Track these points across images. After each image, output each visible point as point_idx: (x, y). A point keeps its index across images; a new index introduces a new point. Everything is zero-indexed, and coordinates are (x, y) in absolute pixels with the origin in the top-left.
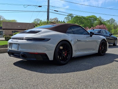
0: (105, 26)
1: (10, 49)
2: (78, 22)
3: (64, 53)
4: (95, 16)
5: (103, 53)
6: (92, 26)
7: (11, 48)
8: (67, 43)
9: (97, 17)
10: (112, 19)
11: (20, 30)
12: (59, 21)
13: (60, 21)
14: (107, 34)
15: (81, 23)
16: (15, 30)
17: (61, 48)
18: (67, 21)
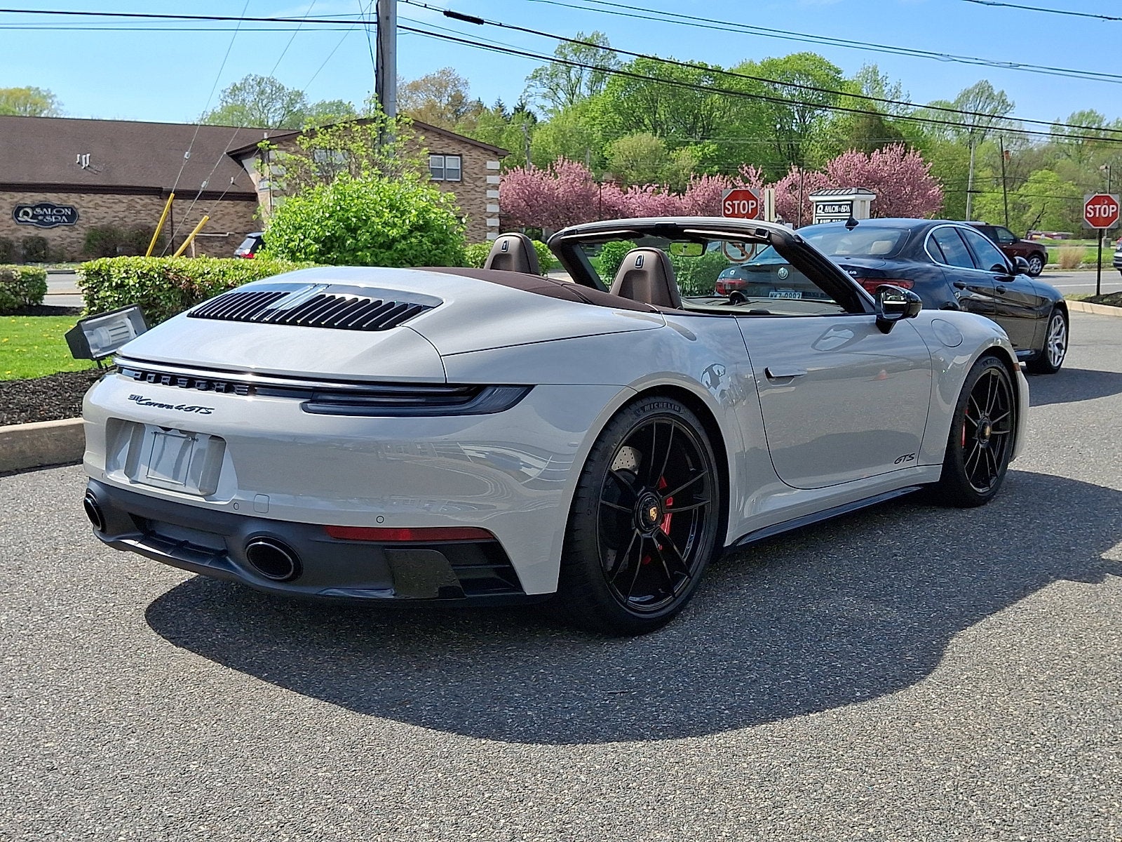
0: (913, 158)
1: (119, 478)
2: (662, 113)
3: (653, 513)
4: (821, 63)
5: (982, 480)
6: (796, 156)
7: (130, 471)
8: (685, 414)
9: (845, 76)
10: (984, 91)
11: (98, 198)
12: (479, 107)
13: (490, 104)
14: (975, 262)
15: (690, 131)
16: (39, 197)
17: (625, 459)
18: (549, 104)
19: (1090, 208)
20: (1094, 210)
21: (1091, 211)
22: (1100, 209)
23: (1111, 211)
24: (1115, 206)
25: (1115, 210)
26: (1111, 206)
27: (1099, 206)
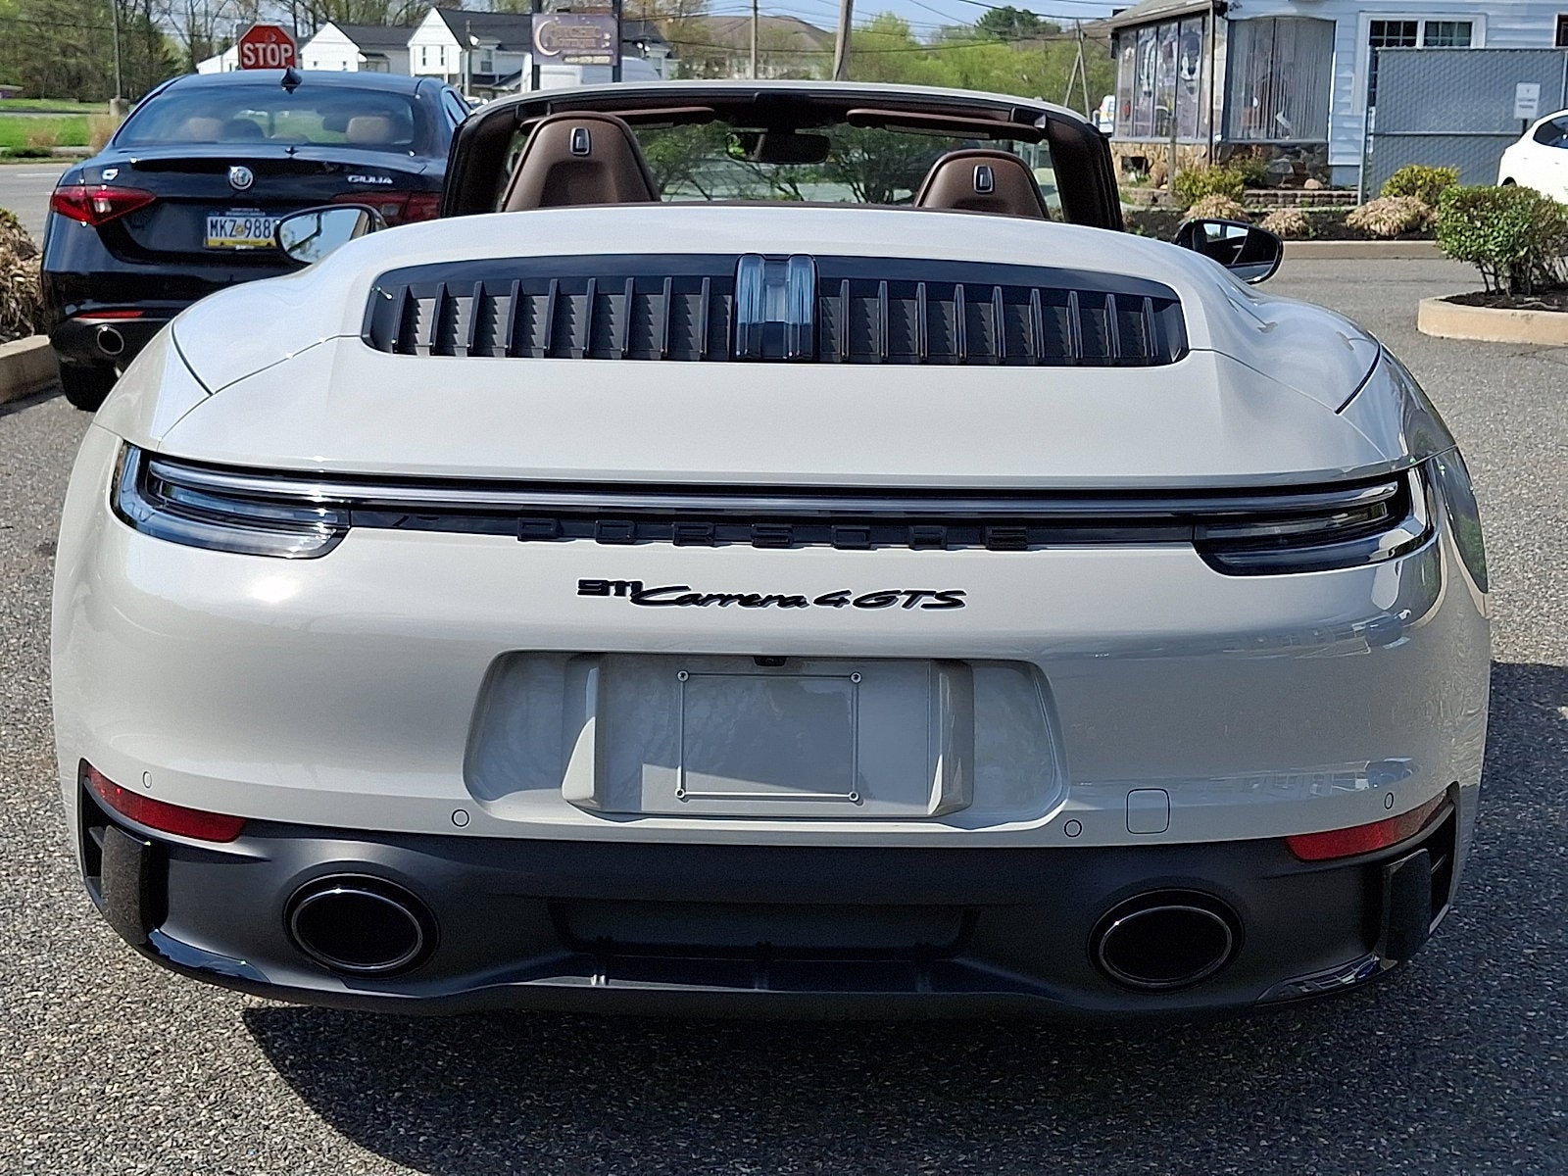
19: (249, 49)
20: (255, 51)
21: (250, 54)
22: (264, 50)
23: (284, 55)
24: (288, 46)
25: (290, 54)
26: (283, 46)
27: (264, 45)
